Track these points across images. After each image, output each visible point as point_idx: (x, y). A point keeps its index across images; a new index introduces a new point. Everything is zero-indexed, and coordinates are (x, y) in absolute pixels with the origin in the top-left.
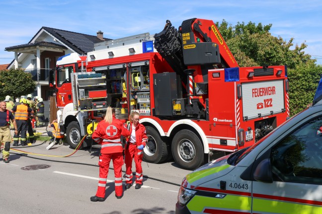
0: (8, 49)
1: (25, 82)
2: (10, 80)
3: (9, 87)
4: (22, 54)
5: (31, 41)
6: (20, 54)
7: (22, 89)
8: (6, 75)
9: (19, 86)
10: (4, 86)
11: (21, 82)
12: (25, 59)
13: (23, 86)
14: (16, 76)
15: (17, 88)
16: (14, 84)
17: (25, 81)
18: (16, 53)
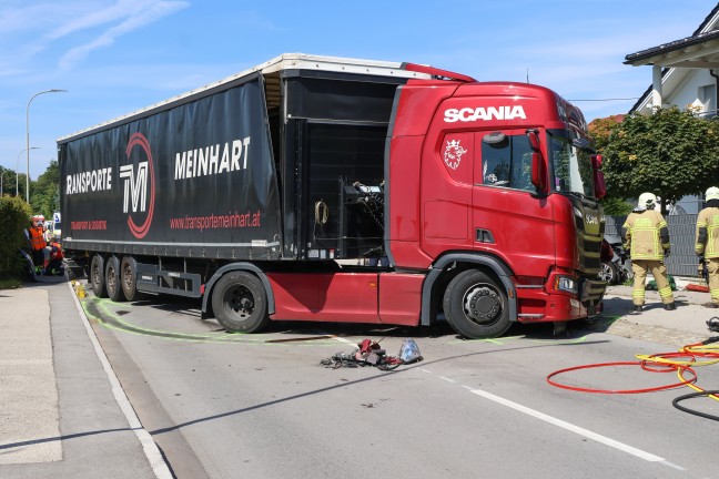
0: (632, 60)
1: (700, 148)
2: (655, 145)
3: (650, 167)
4: (672, 70)
5: (701, 27)
6: (666, 70)
7: (691, 170)
8: (641, 128)
9: (681, 164)
10: (635, 163)
11: (687, 149)
12: (680, 83)
13: (695, 164)
14: (671, 130)
15: (675, 169)
16: (665, 157)
17: (701, 146)
18: (657, 68)
